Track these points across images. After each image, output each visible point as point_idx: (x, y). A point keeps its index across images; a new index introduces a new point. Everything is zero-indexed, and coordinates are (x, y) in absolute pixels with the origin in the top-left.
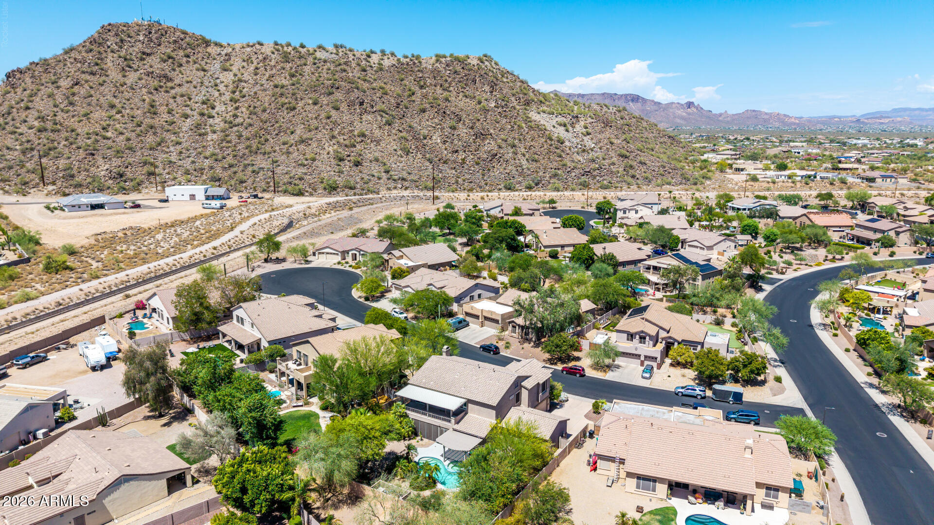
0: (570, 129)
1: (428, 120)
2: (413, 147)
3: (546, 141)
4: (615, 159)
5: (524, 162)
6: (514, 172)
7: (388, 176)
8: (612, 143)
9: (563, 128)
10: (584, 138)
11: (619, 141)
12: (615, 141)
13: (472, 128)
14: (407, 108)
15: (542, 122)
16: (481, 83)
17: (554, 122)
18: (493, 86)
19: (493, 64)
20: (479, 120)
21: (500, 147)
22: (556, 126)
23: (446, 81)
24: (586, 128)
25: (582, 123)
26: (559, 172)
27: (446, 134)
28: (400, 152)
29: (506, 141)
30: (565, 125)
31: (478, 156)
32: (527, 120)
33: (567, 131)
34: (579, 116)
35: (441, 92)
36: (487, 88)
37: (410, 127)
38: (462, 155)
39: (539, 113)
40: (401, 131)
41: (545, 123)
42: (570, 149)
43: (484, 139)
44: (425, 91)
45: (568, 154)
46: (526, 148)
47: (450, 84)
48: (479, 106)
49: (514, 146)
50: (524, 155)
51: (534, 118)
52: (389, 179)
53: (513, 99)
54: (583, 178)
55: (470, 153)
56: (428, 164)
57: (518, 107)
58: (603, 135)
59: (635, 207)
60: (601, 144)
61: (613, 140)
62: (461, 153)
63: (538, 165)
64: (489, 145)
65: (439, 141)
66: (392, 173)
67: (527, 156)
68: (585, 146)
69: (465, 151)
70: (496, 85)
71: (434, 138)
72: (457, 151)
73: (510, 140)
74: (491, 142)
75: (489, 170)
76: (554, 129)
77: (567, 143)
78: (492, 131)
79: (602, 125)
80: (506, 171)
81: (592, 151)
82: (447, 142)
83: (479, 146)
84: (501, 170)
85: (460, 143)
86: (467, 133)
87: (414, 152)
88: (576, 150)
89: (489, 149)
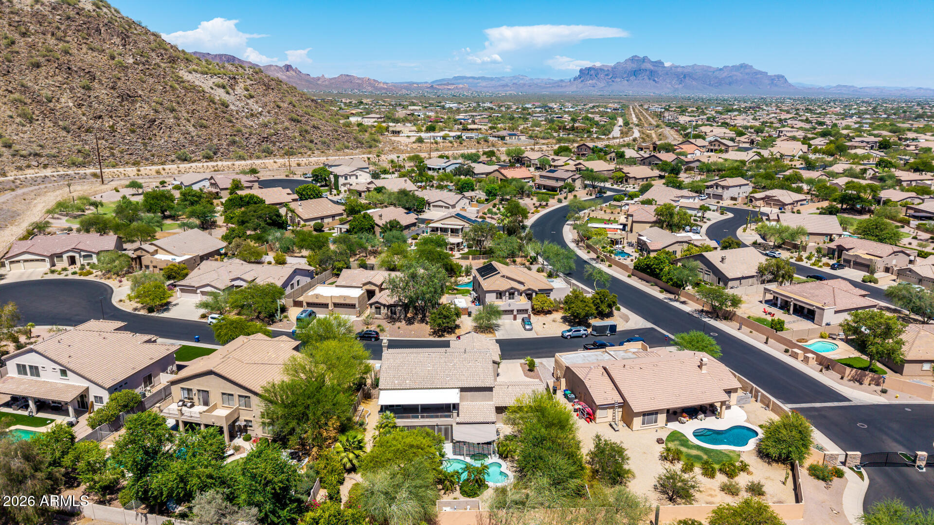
0: (231, 91)
1: (47, 78)
2: (37, 112)
3: (210, 105)
4: (287, 124)
5: (192, 129)
6: (182, 140)
7: (12, 151)
8: (279, 107)
9: (223, 90)
10: (248, 101)
11: (286, 105)
12: (282, 105)
13: (113, 88)
14: (10, 61)
15: (197, 83)
16: (107, 33)
17: (210, 83)
18: (125, 38)
19: (113, 10)
20: (119, 79)
21: (156, 111)
22: (214, 87)
23: (59, 28)
24: (247, 90)
25: (242, 85)
26: (237, 139)
27: (79, 95)
28: (18, 120)
29: (161, 104)
30: (224, 87)
31: (131, 122)
32: (180, 81)
33: (228, 93)
34: (236, 77)
35: (55, 42)
36: (117, 40)
37: (23, 86)
38: (108, 123)
39: (190, 73)
40: (10, 92)
41: (201, 84)
42: (237, 113)
43: (133, 102)
44: (30, 40)
45: (237, 119)
46: (188, 113)
47: (65, 32)
48: (114, 62)
49: (173, 110)
50: (189, 121)
51: (185, 78)
52: (14, 155)
53: (153, 54)
54: (264, 145)
55: (119, 119)
56: (64, 134)
57: (162, 64)
58: (268, 98)
59: (355, 173)
60: (268, 108)
61: (279, 103)
62: (106, 119)
63: (209, 131)
64: (142, 110)
65: (71, 104)
66: (16, 147)
67: (192, 121)
68: (252, 110)
69: (111, 117)
70: (128, 37)
71: (63, 100)
72: (100, 117)
73: (167, 104)
74: (144, 106)
75: (151, 139)
76: (212, 91)
77: (232, 107)
78: (140, 92)
79: (264, 88)
80: (172, 139)
81: (261, 115)
82: (83, 105)
83: (129, 110)
84: (166, 138)
85: (101, 106)
86: (108, 95)
87: (40, 118)
88: (244, 114)
89: (143, 114)
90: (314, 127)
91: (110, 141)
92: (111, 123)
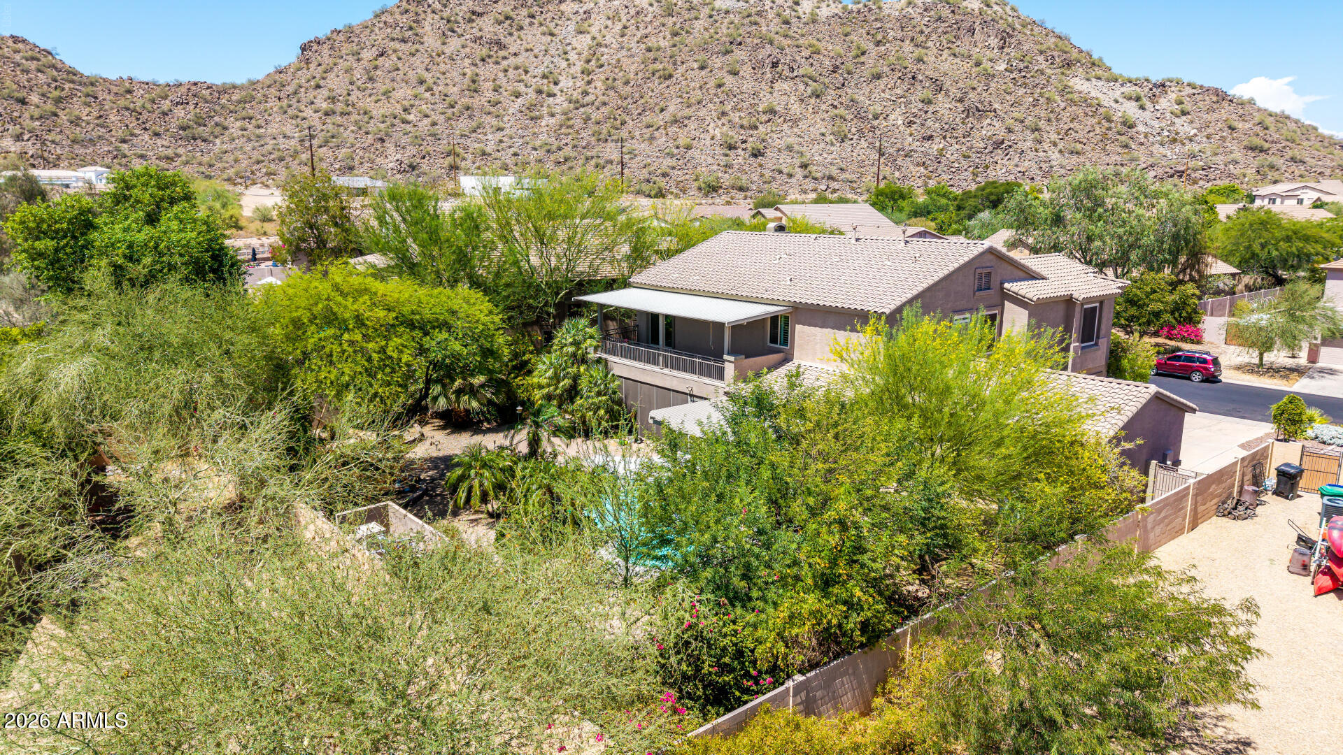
0: (1149, 105)
1: (883, 91)
2: (853, 130)
3: (1100, 123)
4: (1238, 155)
5: (1055, 156)
6: (1034, 171)
7: (806, 172)
8: (1232, 128)
9: (1134, 104)
10: (1176, 120)
11: (1247, 126)
12: (1240, 125)
13: (961, 100)
14: (849, 73)
15: (1093, 94)
16: (983, 33)
17: (1117, 94)
18: (1005, 38)
19: (1008, 9)
20: (974, 89)
21: (1010, 130)
22: (1121, 100)
23: (922, 32)
24: (1180, 103)
25: (1173, 96)
27: (914, 110)
28: (829, 138)
29: (1022, 122)
30: (1138, 99)
31: (968, 144)
32: (1065, 90)
33: (1142, 108)
34: (1168, 84)
35: (912, 49)
36: (994, 42)
37: (852, 101)
38: (937, 145)
39: (1088, 80)
40: (835, 107)
41: (1100, 95)
42: (1146, 137)
43: (980, 119)
44: (883, 48)
45: (1142, 144)
46: (1059, 134)
47: (928, 36)
48: (977, 69)
49: (1036, 129)
50: (1055, 144)
51: (1077, 87)
52: (805, 177)
53: (1041, 59)
55: (953, 141)
57: (1049, 71)
58: (1215, 115)
59: (1298, 193)
60: (1210, 130)
61: (1235, 124)
62: (937, 140)
63: (1082, 159)
64: (990, 128)
65: (900, 122)
66: (812, 168)
67: (1061, 145)
68: (1177, 134)
69: (945, 138)
70: (1011, 36)
71: (892, 117)
72: (930, 138)
73: (1030, 121)
74: (995, 123)
75: (987, 167)
76: (1115, 106)
77: (1141, 128)
78: (996, 106)
79: (1215, 99)
80: (1019, 169)
81: (1191, 140)
82: (915, 123)
83: (972, 128)
84: (1010, 167)
85: (937, 125)
86: (951, 109)
87: (855, 137)
88: (1159, 138)
89: (989, 134)
90: (1293, 159)
91: (930, 169)
92: (941, 146)
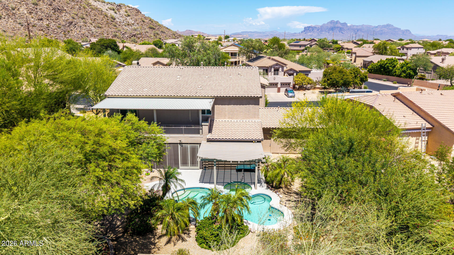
0: (117, 12)
2: (4, 14)
3: (104, 17)
4: (147, 30)
5: (93, 28)
6: (87, 33)
8: (144, 22)
9: (113, 11)
10: (127, 18)
12: (145, 20)
13: (50, 5)
15: (99, 7)
17: (106, 7)
20: (54, 1)
21: (73, 18)
22: (108, 10)
24: (127, 12)
25: (124, 10)
26: (117, 34)
27: (31, 7)
29: (77, 15)
30: (114, 10)
31: (59, 23)
32: (89, 5)
33: (116, 13)
34: (121, 5)
38: (45, 22)
41: (101, 7)
42: (120, 23)
43: (60, 13)
45: (119, 25)
46: (92, 20)
49: (83, 18)
50: (91, 24)
51: (92, 4)
54: (133, 38)
55: (52, 21)
56: (20, 26)
58: (138, 17)
60: (138, 22)
62: (45, 20)
63: (102, 30)
64: (65, 17)
65: (26, 12)
67: (94, 25)
68: (129, 22)
69: (48, 19)
71: (21, 10)
72: (41, 19)
73: (80, 15)
74: (67, 15)
75: (69, 32)
76: (107, 11)
77: (117, 20)
78: (65, 8)
79: (136, 12)
80: (81, 33)
81: (133, 25)
82: (32, 13)
83: (58, 16)
84: (78, 32)
85: (43, 14)
86: (47, 8)
87: (6, 17)
88: (124, 24)
89: (66, 19)
90: (162, 32)
91: (46, 32)
92: (47, 23)
